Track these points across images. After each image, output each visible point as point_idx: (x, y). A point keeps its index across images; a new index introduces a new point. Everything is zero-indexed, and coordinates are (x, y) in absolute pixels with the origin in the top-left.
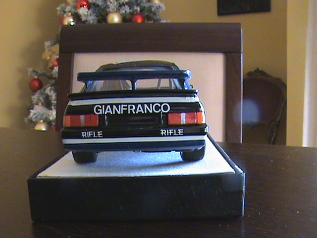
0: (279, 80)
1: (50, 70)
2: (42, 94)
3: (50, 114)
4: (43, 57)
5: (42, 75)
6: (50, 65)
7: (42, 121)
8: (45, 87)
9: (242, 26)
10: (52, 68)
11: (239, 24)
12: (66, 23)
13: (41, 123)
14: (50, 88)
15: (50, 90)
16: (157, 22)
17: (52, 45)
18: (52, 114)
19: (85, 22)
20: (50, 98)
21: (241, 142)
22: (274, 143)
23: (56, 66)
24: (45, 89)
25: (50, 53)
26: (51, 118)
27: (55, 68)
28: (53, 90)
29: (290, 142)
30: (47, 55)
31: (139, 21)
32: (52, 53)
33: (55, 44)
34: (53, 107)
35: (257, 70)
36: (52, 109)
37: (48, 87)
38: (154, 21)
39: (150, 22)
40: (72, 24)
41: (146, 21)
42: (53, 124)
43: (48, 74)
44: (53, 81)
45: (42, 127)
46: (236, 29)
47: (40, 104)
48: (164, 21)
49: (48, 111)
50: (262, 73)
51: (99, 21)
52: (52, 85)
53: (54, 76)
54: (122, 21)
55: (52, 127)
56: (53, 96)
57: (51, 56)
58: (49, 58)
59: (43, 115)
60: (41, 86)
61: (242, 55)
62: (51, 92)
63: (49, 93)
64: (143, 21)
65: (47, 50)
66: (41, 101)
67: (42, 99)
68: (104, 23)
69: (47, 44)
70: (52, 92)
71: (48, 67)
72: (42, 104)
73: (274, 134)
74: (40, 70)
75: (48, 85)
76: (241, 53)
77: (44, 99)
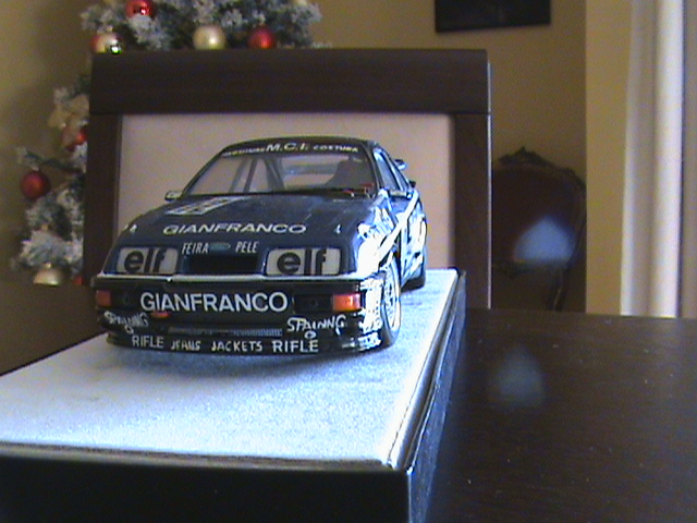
0: (568, 172)
1: (67, 151)
2: (48, 205)
3: (68, 249)
4: (52, 123)
5: (50, 163)
6: (67, 141)
7: (49, 266)
8: (56, 190)
9: (489, 56)
10: (71, 148)
11: (484, 52)
12: (102, 48)
13: (46, 270)
14: (66, 191)
15: (67, 195)
16: (303, 47)
17: (73, 96)
18: (71, 251)
19: (143, 46)
20: (67, 215)
21: (489, 306)
22: (559, 308)
23: (81, 144)
24: (55, 195)
25: (67, 114)
26: (70, 259)
27: (79, 147)
28: (72, 195)
29: (593, 305)
30: (59, 119)
31: (264, 44)
32: (71, 113)
33: (77, 93)
34: (73, 234)
35: (522, 152)
36: (70, 239)
37: (63, 190)
38: (298, 44)
39: (288, 47)
40: (115, 50)
41: (279, 45)
42: (75, 271)
43: (63, 161)
44: (73, 177)
45: (51, 279)
46: (477, 63)
47: (45, 227)
48: (317, 45)
49: (64, 243)
50: (532, 157)
51: (176, 45)
52: (71, 186)
53: (75, 166)
54: (226, 46)
55: (72, 278)
56: (74, 209)
57: (68, 121)
58: (64, 125)
59: (51, 251)
60: (46, 187)
61: (489, 118)
62: (68, 200)
63: (66, 204)
64: (272, 45)
65: (59, 108)
66: (46, 221)
67: (48, 215)
68: (186, 48)
69: (60, 94)
70: (72, 201)
71: (63, 147)
72: (50, 228)
73: (559, 291)
74: (45, 152)
75: (61, 186)
76: (487, 114)
77: (53, 216)
